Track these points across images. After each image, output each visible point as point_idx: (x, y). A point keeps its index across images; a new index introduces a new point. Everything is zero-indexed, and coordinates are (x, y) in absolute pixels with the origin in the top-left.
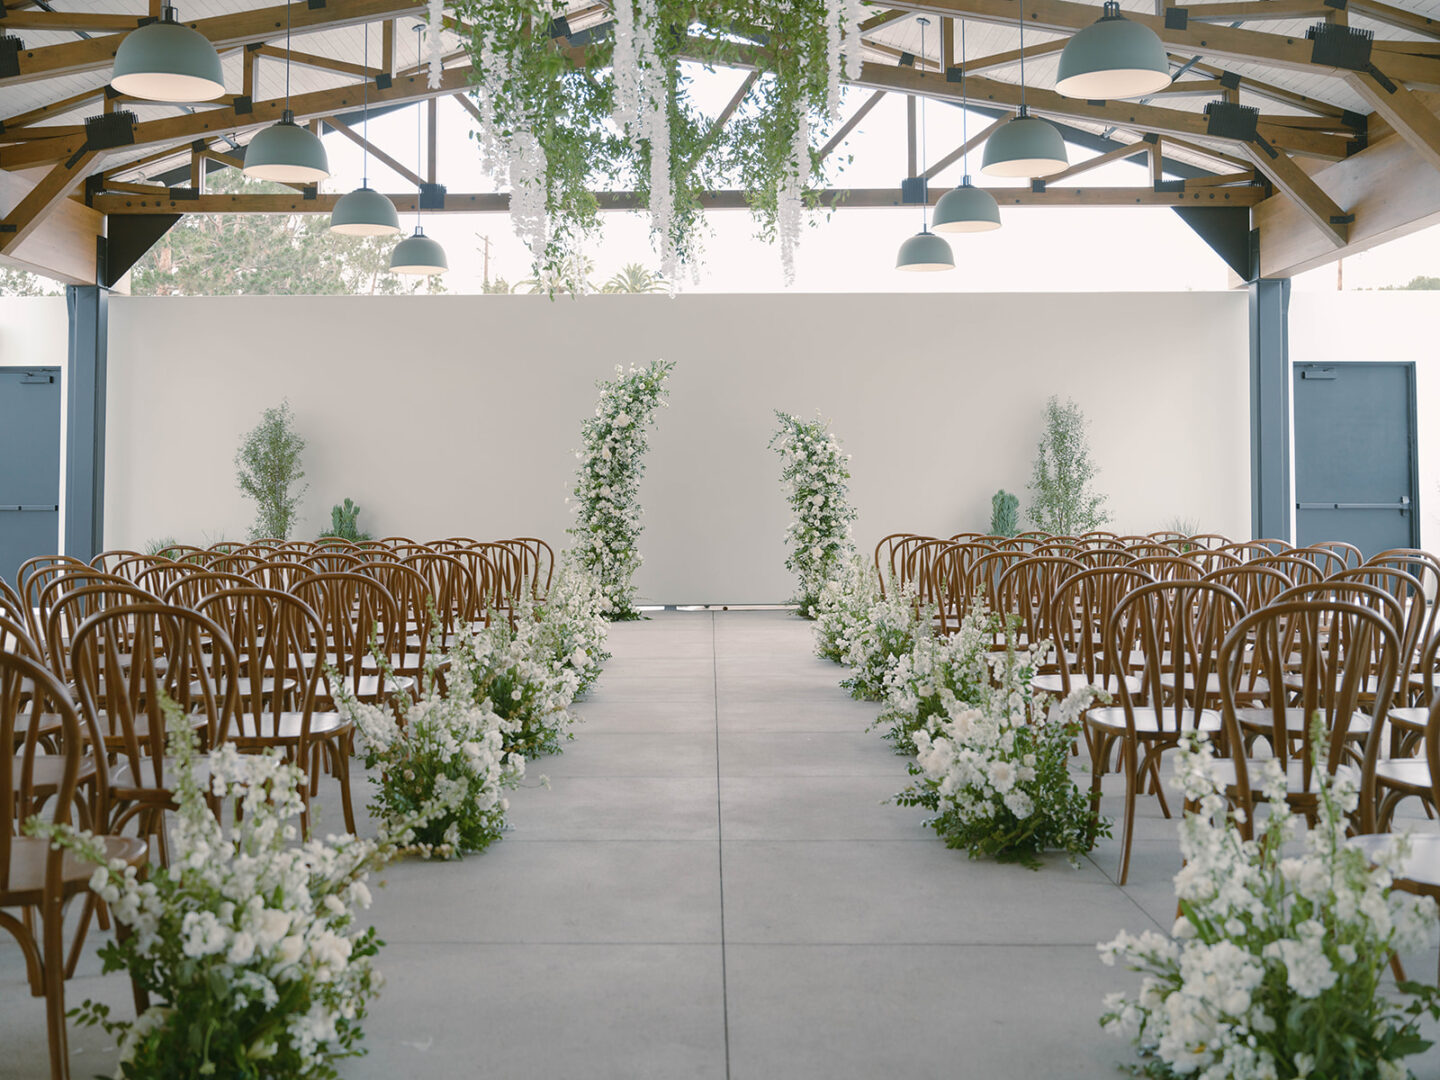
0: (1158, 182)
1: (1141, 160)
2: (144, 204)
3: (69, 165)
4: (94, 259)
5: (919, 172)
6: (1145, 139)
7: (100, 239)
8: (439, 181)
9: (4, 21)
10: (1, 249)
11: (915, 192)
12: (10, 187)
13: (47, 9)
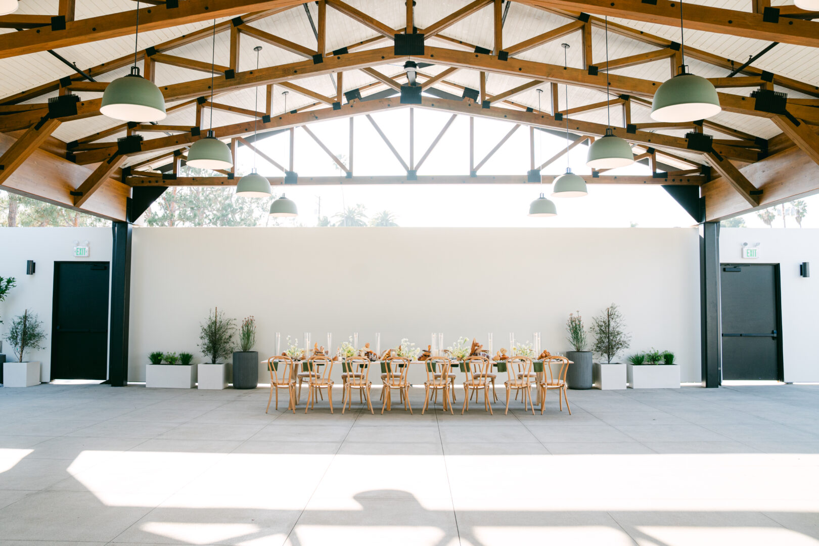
0: (654, 173)
1: (646, 162)
2: (150, 182)
3: (109, 162)
4: (125, 209)
5: (536, 168)
6: (648, 151)
7: (128, 199)
8: (295, 170)
9: (70, 86)
10: (75, 204)
11: (534, 177)
12: (80, 173)
13: (92, 81)
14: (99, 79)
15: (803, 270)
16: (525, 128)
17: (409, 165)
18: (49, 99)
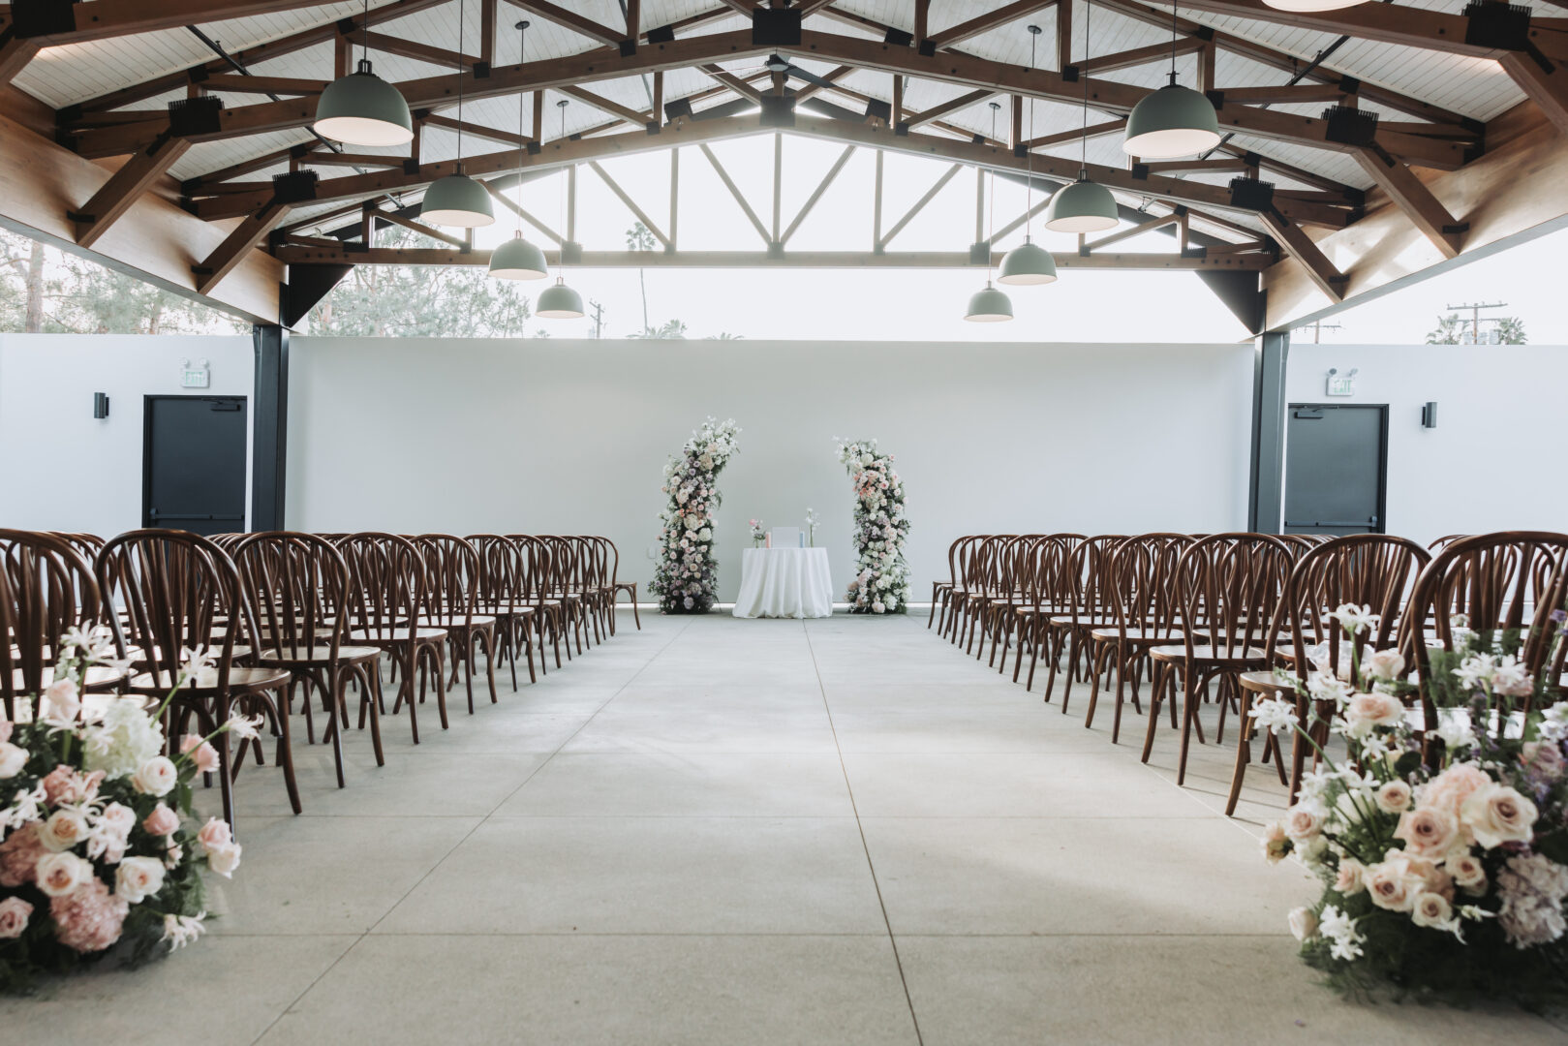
0: (1184, 249)
1: (1171, 230)
2: (320, 256)
3: (258, 217)
4: (277, 303)
5: (985, 239)
6: (1176, 212)
7: (282, 285)
8: (578, 239)
9: (205, 82)
10: (199, 288)
11: (981, 255)
12: (207, 235)
13: (244, 73)
14: (255, 70)
15: (1427, 417)
16: (969, 171)
17: (771, 232)
18: (170, 104)
